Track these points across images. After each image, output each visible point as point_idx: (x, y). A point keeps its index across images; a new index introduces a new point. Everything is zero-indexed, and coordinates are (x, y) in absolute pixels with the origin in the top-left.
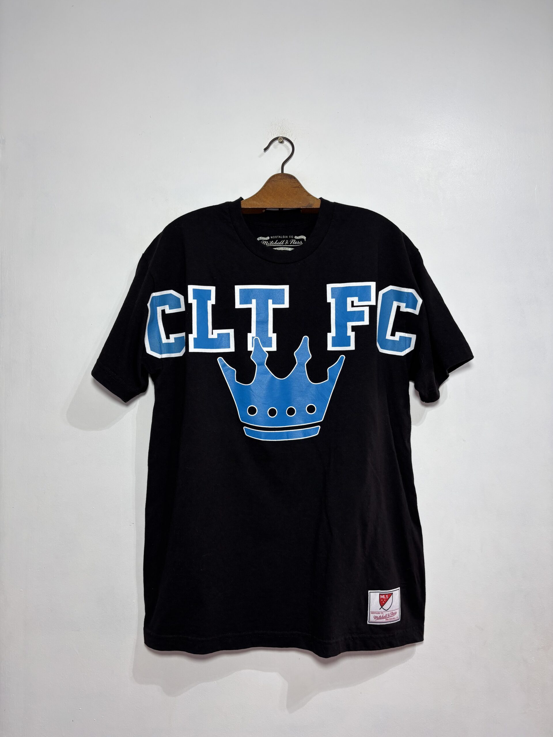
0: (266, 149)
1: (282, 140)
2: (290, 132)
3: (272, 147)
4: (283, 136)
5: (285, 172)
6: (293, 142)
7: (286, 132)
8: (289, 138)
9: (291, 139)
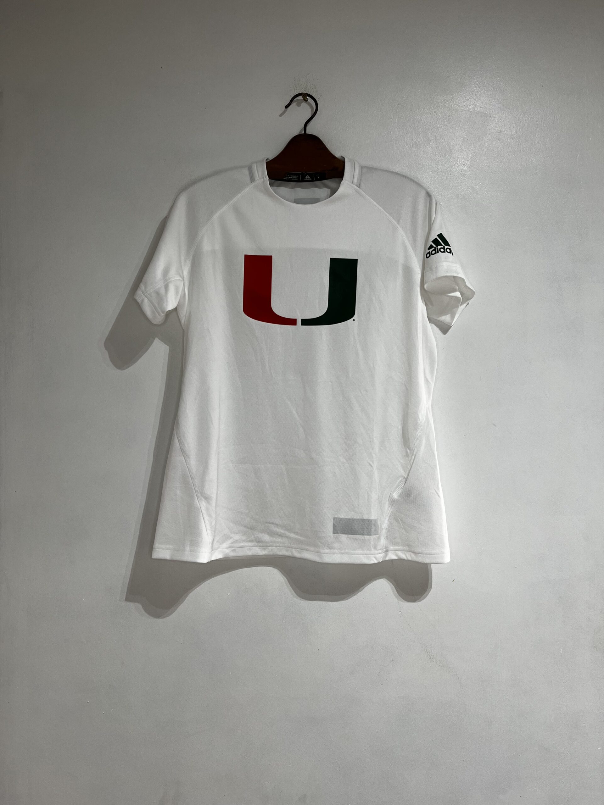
0: (287, 107)
1: (305, 96)
2: (315, 88)
3: (294, 105)
4: (308, 93)
5: (308, 132)
6: (317, 101)
7: (310, 88)
8: (313, 95)
9: (315, 97)
